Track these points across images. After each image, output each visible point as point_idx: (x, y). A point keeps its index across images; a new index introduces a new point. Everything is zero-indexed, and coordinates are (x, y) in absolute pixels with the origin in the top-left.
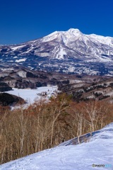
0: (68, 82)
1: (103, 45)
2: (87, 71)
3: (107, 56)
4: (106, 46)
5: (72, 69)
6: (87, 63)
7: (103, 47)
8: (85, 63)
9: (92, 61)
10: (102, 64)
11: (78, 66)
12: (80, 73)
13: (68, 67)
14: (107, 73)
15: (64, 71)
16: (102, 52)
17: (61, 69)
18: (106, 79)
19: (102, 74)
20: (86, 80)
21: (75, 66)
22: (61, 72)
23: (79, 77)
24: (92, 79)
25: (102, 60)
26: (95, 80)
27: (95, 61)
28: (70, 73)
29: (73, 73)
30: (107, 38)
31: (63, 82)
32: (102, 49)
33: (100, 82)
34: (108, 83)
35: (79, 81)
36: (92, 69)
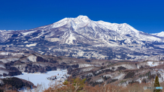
0: (78, 66)
1: (110, 31)
2: (95, 55)
3: (114, 41)
4: (113, 31)
5: (81, 54)
6: (96, 48)
7: (110, 32)
8: (93, 48)
9: (100, 45)
10: (110, 49)
11: (87, 51)
12: (89, 57)
13: (77, 51)
14: (115, 57)
15: (73, 55)
16: (109, 37)
17: (71, 54)
18: (114, 63)
19: (109, 58)
20: (95, 64)
21: (84, 51)
22: (71, 56)
23: (88, 61)
24: (101, 63)
25: (110, 45)
26: (103, 64)
27: (103, 45)
28: (79, 58)
29: (82, 57)
30: (114, 24)
31: (73, 66)
32: (110, 35)
33: (108, 66)
34: (116, 67)
35: (87, 65)
36: (100, 53)
